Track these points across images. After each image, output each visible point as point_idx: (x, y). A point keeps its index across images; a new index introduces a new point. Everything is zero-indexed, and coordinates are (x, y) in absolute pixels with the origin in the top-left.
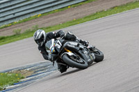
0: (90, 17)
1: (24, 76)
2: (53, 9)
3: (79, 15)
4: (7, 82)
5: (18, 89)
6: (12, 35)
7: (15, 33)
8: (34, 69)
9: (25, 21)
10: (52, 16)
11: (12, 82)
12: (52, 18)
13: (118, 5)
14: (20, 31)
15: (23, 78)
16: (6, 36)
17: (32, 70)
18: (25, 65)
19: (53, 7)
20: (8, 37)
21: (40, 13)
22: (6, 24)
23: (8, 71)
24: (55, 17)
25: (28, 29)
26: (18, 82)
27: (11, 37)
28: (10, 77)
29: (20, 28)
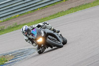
0: (53, 16)
1: (7, 60)
2: (27, 11)
3: (46, 15)
8: (14, 55)
9: (7, 20)
10: (26, 16)
12: (26, 18)
13: (73, 7)
14: (4, 27)
15: (7, 61)
18: (8, 52)
19: (27, 9)
21: (18, 14)
24: (28, 17)
25: (10, 26)
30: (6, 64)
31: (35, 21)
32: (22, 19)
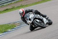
1: (16, 26)
4: (9, 28)
5: (13, 31)
6: (11, 8)
7: (12, 7)
11: (11, 28)
14: (15, 6)
15: (15, 26)
16: (8, 8)
17: (19, 23)
18: (16, 21)
20: (9, 9)
22: (9, 3)
23: (9, 23)
25: (18, 6)
26: (14, 28)
27: (11, 9)
28: (10, 26)
29: (14, 5)
30: (15, 28)
31: (33, 3)
32: (25, 2)
